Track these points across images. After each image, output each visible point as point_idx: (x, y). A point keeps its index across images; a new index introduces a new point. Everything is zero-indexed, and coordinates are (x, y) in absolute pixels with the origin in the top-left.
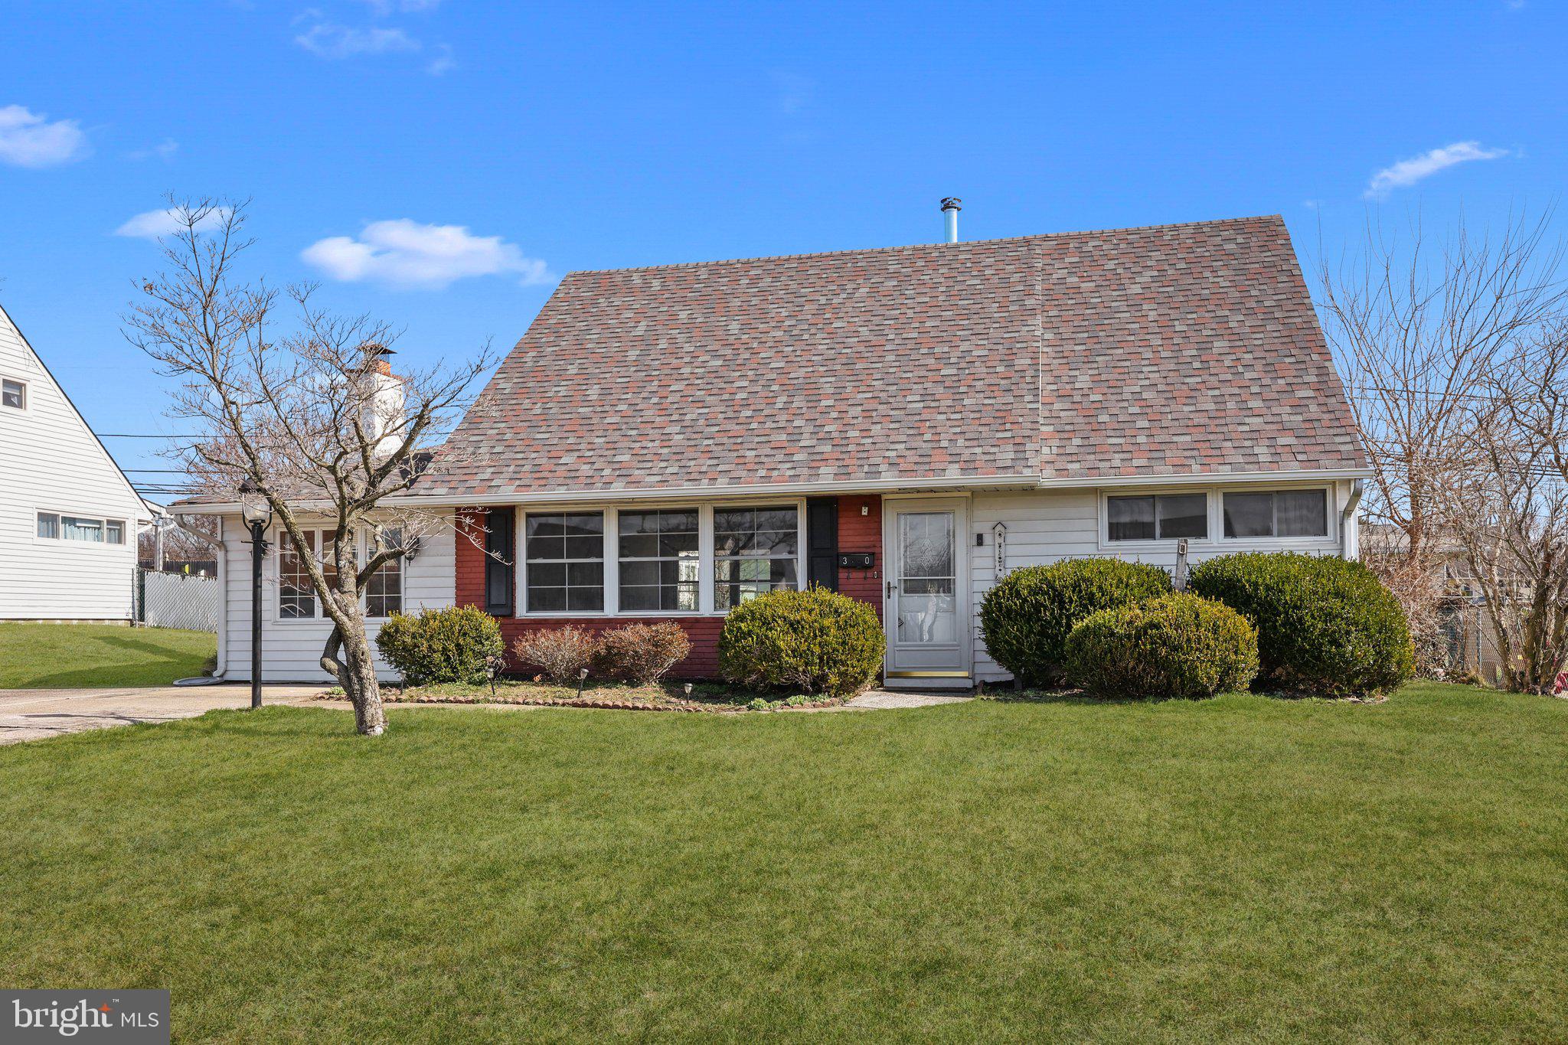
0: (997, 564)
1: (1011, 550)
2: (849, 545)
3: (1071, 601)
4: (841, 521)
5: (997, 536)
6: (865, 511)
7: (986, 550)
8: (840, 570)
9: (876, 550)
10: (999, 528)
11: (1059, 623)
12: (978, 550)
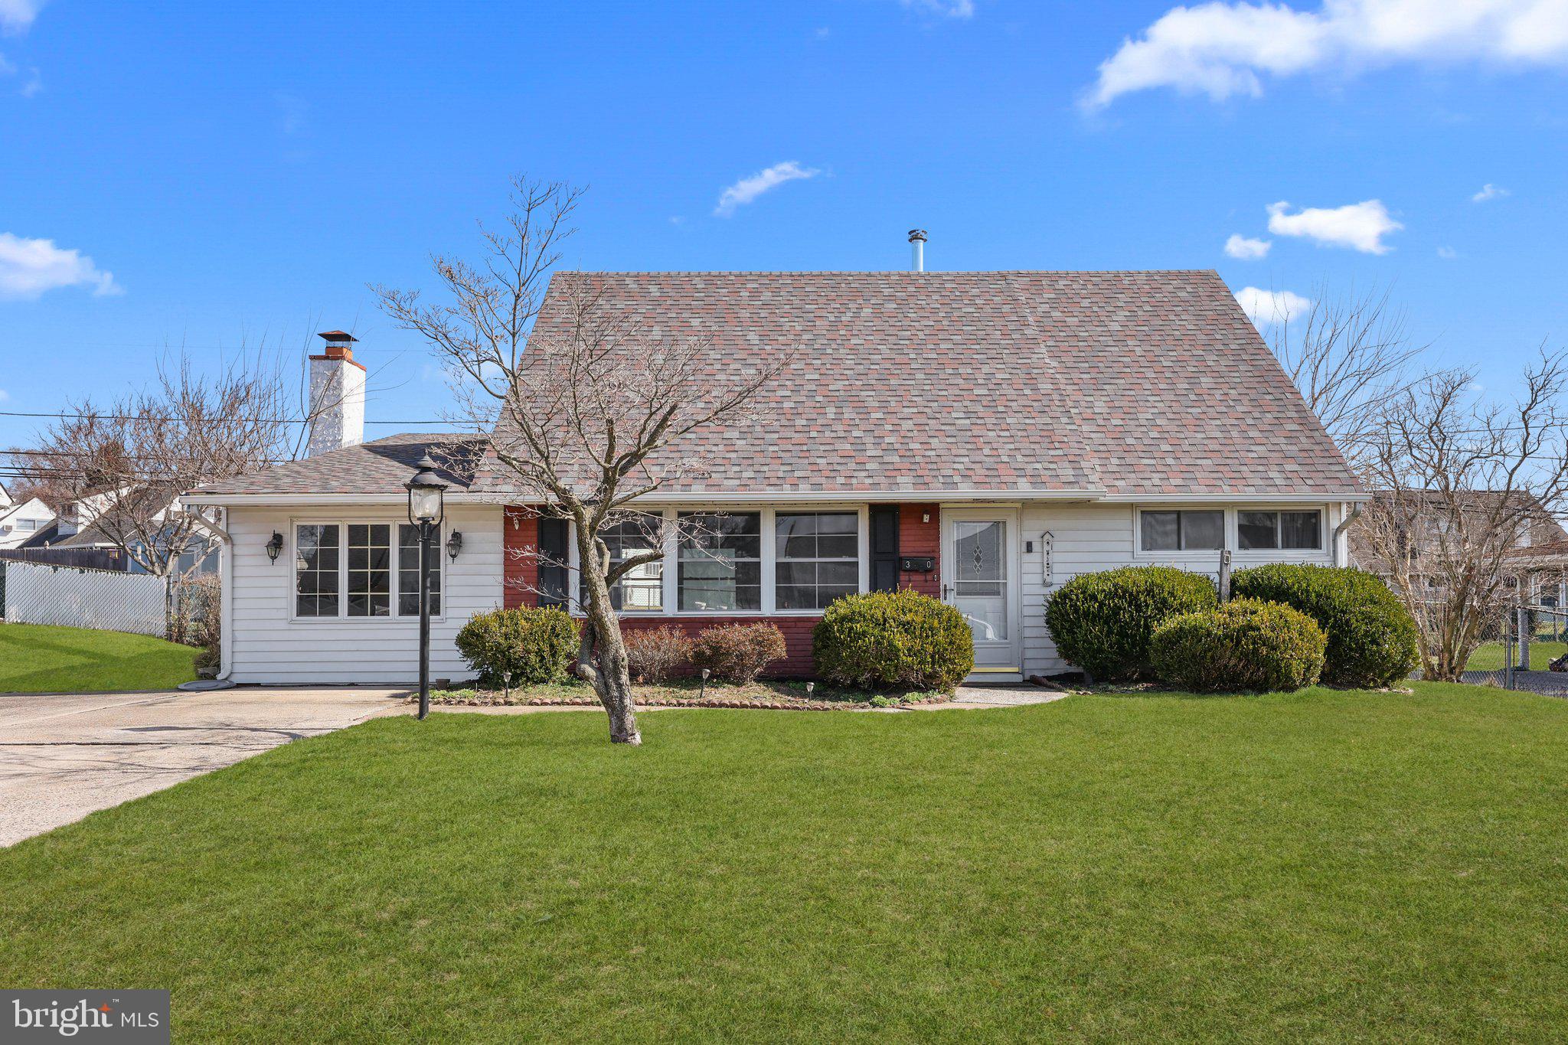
0: (1045, 569)
1: (1055, 557)
2: (909, 550)
3: (1147, 606)
4: (902, 527)
5: (1045, 544)
6: (926, 518)
7: (1035, 557)
8: (902, 573)
9: (936, 555)
10: (1047, 537)
11: (1138, 625)
12: (1027, 557)
